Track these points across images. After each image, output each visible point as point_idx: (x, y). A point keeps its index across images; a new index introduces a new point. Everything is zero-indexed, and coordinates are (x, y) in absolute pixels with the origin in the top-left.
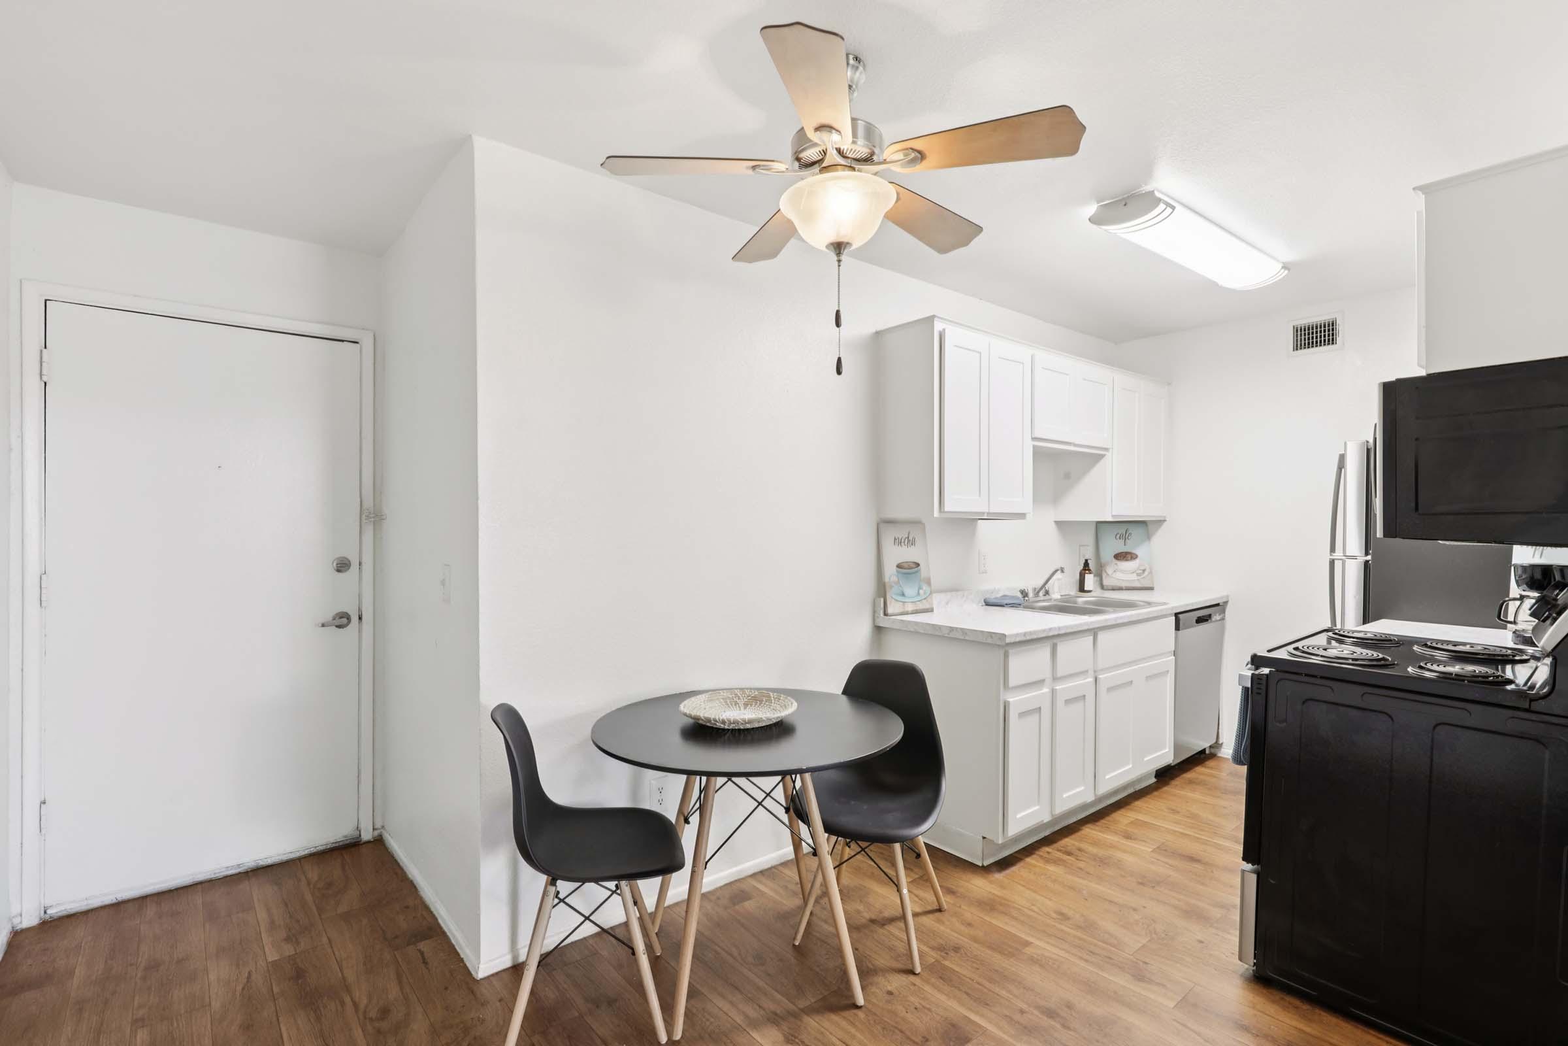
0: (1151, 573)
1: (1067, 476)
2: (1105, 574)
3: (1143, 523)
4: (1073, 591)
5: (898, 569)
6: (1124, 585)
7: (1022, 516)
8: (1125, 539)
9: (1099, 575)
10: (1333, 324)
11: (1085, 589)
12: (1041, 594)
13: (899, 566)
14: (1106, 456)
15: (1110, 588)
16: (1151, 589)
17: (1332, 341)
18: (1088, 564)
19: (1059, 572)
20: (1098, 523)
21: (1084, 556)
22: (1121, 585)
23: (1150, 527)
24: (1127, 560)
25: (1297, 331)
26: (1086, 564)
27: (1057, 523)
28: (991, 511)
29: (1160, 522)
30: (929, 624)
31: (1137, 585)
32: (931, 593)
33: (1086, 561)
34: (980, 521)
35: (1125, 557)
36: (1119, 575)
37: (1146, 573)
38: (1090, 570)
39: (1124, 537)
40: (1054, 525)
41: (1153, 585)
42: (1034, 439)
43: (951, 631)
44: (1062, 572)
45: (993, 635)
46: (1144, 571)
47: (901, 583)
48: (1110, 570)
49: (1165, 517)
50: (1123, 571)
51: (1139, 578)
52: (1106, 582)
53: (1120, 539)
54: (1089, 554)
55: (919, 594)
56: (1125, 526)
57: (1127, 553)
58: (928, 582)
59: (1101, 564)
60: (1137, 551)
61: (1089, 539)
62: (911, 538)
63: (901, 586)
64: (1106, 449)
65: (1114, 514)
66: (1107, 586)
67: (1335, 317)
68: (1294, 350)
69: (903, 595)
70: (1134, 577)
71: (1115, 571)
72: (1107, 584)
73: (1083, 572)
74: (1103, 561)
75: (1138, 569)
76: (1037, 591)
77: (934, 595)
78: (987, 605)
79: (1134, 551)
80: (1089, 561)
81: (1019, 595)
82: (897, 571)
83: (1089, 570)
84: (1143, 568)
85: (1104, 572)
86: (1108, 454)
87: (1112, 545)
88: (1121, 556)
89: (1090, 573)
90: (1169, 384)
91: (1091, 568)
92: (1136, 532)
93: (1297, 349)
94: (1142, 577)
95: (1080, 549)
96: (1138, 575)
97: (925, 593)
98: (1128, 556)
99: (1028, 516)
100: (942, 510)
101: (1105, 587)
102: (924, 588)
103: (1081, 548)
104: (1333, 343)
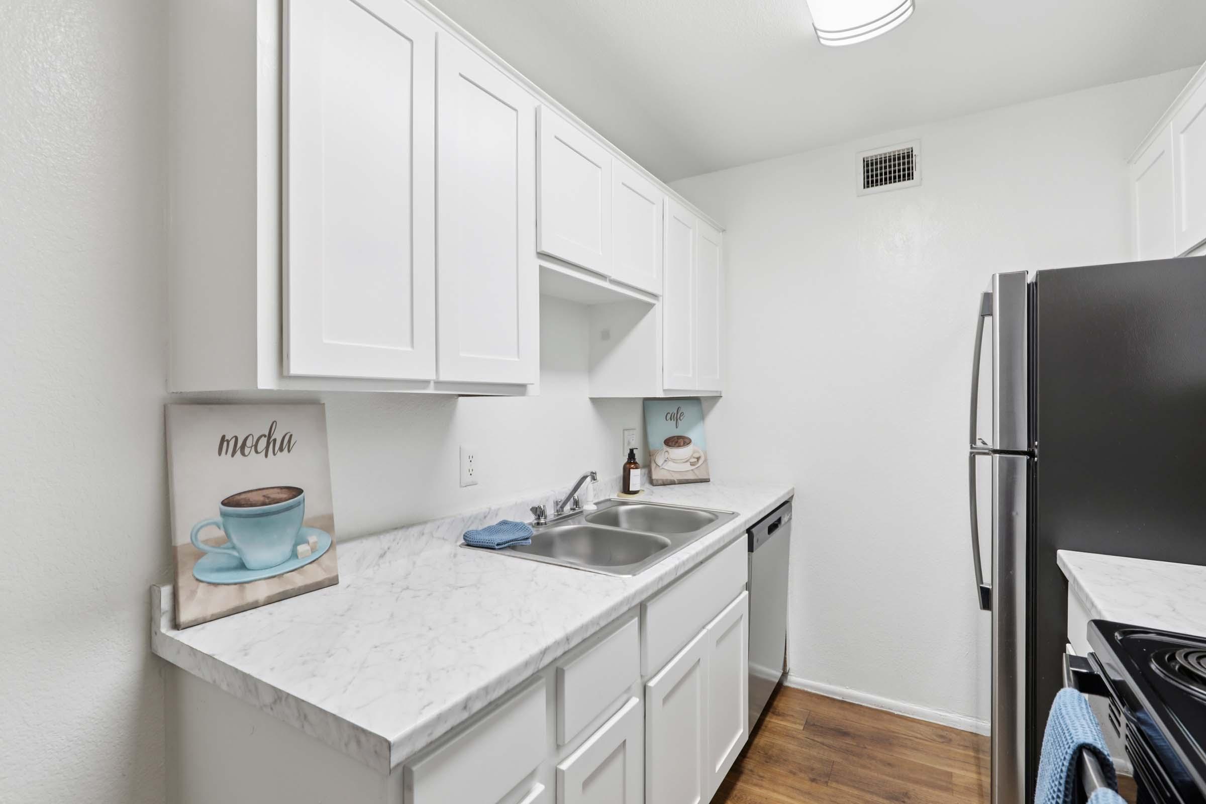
0: (706, 460)
1: (606, 335)
2: (655, 465)
3: (696, 400)
4: (615, 495)
5: (223, 507)
6: (676, 477)
7: (520, 389)
8: (677, 420)
9: (648, 466)
10: (908, 156)
11: (631, 489)
12: (567, 508)
13: (226, 503)
14: (656, 305)
15: (660, 482)
16: (707, 481)
17: (908, 175)
18: (634, 455)
19: (589, 479)
20: (646, 400)
21: (629, 443)
22: (672, 478)
23: (705, 405)
24: (679, 446)
25: (868, 165)
26: (632, 455)
27: (594, 400)
28: (443, 378)
29: (715, 399)
30: (236, 670)
31: (691, 477)
32: (332, 546)
33: (632, 451)
34: (460, 398)
35: (677, 442)
36: (671, 466)
37: (701, 462)
38: (637, 463)
39: (676, 418)
40: (589, 405)
41: (709, 475)
42: (542, 255)
43: (275, 702)
44: (594, 479)
45: (363, 738)
46: (698, 459)
47: (235, 540)
48: (660, 460)
49: (721, 392)
50: (674, 461)
51: (693, 467)
52: (656, 476)
53: (671, 420)
54: (635, 442)
55: (294, 555)
56: (678, 404)
57: (679, 437)
58: (327, 524)
59: (649, 452)
60: (691, 435)
61: (635, 421)
62: (278, 436)
63: (234, 548)
64: (654, 296)
65: (666, 387)
66: (657, 480)
67: (910, 146)
68: (864, 188)
69: (242, 566)
70: (688, 467)
71: (666, 461)
72: (657, 478)
73: (628, 466)
74: (651, 448)
75: (692, 457)
76: (561, 504)
77: (340, 549)
78: (468, 545)
79: (686, 435)
80: (635, 451)
81: (531, 519)
82: (224, 515)
83: (635, 463)
84: (697, 455)
85: (653, 462)
86: (658, 305)
87: (662, 429)
88: (674, 442)
89: (637, 468)
90: (724, 231)
91: (637, 460)
92: (689, 412)
93: (868, 187)
94: (696, 466)
95: (624, 433)
96: (692, 464)
97: (313, 550)
98: (679, 441)
99: (530, 388)
100: (285, 374)
101: (655, 482)
102: (312, 539)
103: (626, 432)
104: (909, 179)
